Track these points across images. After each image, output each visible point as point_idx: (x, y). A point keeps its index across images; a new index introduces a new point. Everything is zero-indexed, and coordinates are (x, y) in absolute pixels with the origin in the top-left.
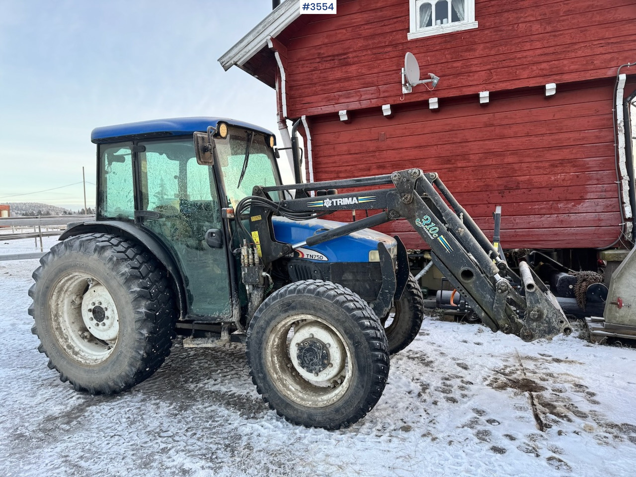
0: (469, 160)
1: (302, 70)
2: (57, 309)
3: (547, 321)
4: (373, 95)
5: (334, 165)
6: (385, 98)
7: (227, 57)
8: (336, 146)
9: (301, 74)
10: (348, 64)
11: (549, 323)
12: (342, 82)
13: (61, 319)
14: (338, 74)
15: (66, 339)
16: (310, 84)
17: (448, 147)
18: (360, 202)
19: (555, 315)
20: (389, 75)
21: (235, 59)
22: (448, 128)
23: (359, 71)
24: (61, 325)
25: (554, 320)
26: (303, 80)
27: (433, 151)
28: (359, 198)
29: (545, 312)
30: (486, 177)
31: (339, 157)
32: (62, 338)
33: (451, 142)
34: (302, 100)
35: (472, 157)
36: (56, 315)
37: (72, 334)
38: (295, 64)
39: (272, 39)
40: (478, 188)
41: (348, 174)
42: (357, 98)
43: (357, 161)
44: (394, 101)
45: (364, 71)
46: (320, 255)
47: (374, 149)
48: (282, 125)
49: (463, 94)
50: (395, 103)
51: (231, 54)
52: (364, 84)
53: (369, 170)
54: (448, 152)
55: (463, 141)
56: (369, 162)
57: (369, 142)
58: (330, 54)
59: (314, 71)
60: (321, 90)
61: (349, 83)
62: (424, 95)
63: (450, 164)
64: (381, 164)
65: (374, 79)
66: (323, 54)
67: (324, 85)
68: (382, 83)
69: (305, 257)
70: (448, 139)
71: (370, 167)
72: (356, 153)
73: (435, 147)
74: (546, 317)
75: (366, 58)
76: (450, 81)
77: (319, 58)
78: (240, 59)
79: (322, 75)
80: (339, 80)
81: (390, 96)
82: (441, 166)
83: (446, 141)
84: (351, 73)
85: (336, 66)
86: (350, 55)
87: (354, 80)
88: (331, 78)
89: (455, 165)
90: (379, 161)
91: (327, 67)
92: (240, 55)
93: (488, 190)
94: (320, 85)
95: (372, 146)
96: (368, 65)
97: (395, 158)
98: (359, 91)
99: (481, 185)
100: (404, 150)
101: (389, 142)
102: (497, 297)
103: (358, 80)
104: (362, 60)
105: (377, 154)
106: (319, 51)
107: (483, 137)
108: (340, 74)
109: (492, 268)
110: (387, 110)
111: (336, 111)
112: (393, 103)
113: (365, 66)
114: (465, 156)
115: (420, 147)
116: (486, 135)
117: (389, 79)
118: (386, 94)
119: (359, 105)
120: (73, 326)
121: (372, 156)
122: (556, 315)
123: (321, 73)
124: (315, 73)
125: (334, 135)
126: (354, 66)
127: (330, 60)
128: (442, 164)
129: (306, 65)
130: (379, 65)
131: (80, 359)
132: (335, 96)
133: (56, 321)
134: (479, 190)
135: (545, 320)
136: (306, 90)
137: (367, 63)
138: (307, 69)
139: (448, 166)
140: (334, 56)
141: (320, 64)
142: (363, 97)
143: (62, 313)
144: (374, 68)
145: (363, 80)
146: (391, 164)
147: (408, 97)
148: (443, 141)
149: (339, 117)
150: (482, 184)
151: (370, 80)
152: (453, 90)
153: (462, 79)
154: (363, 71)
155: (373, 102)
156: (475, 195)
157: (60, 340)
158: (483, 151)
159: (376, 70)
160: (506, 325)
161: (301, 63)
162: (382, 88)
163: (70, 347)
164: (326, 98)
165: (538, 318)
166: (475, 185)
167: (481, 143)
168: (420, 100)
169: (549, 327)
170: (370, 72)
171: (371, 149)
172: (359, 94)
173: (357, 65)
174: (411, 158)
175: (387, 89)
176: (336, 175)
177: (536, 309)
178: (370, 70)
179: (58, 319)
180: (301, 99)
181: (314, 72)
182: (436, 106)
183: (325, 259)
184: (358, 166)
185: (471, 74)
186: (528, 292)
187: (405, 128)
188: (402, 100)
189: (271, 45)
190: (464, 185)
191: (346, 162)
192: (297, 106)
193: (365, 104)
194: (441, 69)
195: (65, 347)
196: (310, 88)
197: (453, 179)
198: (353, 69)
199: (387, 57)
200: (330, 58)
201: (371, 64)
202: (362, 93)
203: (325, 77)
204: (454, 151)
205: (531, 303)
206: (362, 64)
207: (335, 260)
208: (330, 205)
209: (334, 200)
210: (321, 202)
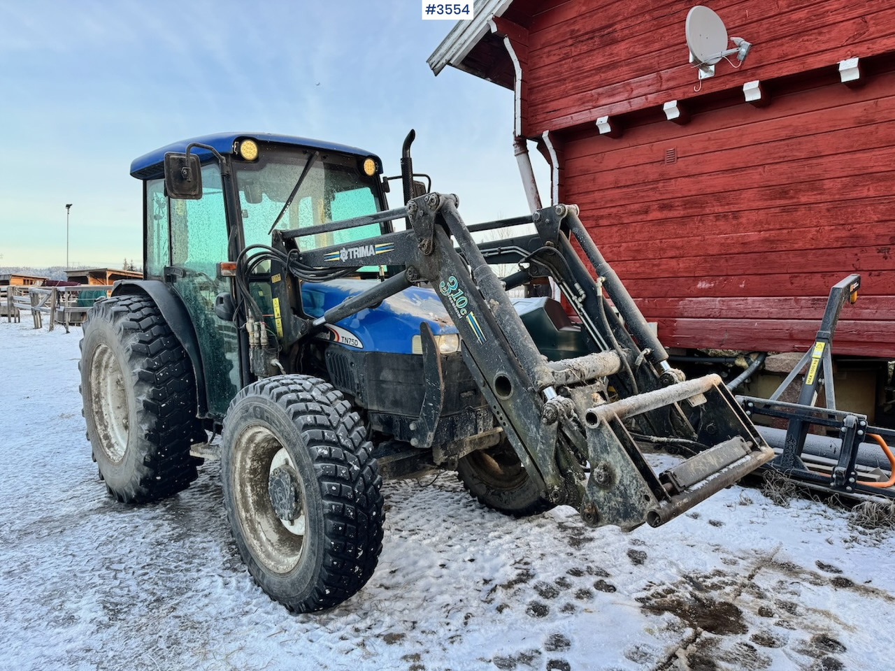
0: (822, 191)
1: (547, 61)
2: (99, 389)
3: (621, 492)
4: (651, 88)
5: (593, 206)
6: (670, 91)
7: (438, 55)
8: (597, 175)
9: (547, 68)
10: (615, 42)
11: (624, 495)
12: (603, 72)
13: (103, 402)
14: (599, 59)
15: (106, 427)
16: (559, 81)
17: (784, 167)
18: (377, 252)
19: (634, 481)
20: (677, 50)
21: (447, 57)
22: (783, 134)
23: (631, 50)
24: (103, 409)
25: (633, 492)
26: (548, 76)
27: (756, 176)
28: (376, 246)
29: (618, 472)
30: (854, 221)
31: (601, 194)
32: (101, 425)
33: (789, 159)
34: (546, 107)
35: (828, 184)
36: (98, 396)
37: (114, 421)
38: (537, 53)
39: (496, 19)
40: (837, 241)
41: (612, 221)
42: (625, 95)
43: (629, 199)
44: (684, 93)
45: (639, 49)
46: (355, 338)
47: (655, 176)
48: (518, 148)
49: (808, 69)
50: (686, 97)
51: (443, 51)
52: (637, 71)
53: (646, 212)
54: (782, 176)
55: (812, 155)
56: (647, 199)
57: (648, 166)
58: (588, 29)
59: (564, 59)
60: (574, 88)
61: (615, 71)
62: (736, 78)
63: (786, 198)
64: (665, 202)
65: (652, 61)
66: (578, 30)
67: (578, 80)
68: (665, 65)
69: (340, 341)
70: (784, 154)
71: (649, 207)
72: (628, 186)
73: (760, 169)
74: (620, 482)
75: (642, 26)
76: (784, 48)
77: (571, 38)
78: (453, 56)
79: (575, 65)
80: (599, 69)
81: (679, 86)
82: (769, 203)
83: (780, 157)
85: (595, 47)
86: (618, 27)
87: (621, 66)
88: (587, 68)
89: (795, 200)
90: (664, 198)
91: (582, 52)
92: (453, 50)
93: (856, 244)
94: (572, 81)
95: (652, 172)
96: (643, 39)
97: (690, 191)
98: (629, 84)
99: (843, 235)
100: (705, 177)
101: (681, 164)
102: (543, 431)
103: (627, 65)
104: (637, 32)
105: (661, 185)
106: (572, 28)
107: (852, 147)
108: (602, 59)
109: (536, 377)
110: (671, 110)
111: (593, 119)
112: (681, 97)
113: (639, 40)
114: (813, 184)
115: (733, 170)
116: (857, 141)
117: (678, 57)
118: (671, 84)
119: (628, 105)
120: (118, 411)
121: (652, 189)
122: (637, 481)
123: (575, 61)
124: (565, 63)
125: (595, 159)
126: (623, 43)
127: (588, 39)
128: (772, 199)
129: (553, 53)
130: (662, 36)
131: (110, 454)
132: (592, 96)
133: (97, 403)
134: (839, 244)
135: (618, 489)
136: (552, 91)
137: (643, 36)
138: (555, 58)
139: (783, 202)
140: (593, 31)
141: (573, 48)
142: (635, 93)
143: (106, 394)
144: (654, 42)
145: (635, 65)
146: (683, 201)
147: (708, 84)
148: (774, 158)
149: (597, 129)
150: (844, 234)
151: (648, 63)
152: (788, 63)
153: (807, 40)
154: (637, 50)
155: (649, 99)
156: (829, 255)
157: (99, 427)
158: (852, 173)
159: (657, 46)
160: (556, 487)
161: (547, 50)
162: (665, 74)
163: (107, 437)
164: (580, 99)
165: (604, 482)
166: (832, 236)
167: (848, 156)
168: (727, 87)
169: (624, 504)
170: (648, 50)
171: (651, 177)
172: (628, 88)
173: (627, 41)
174: (716, 190)
175: (673, 75)
176: (594, 223)
177: (602, 463)
178: (646, 46)
179: (100, 401)
180: (544, 105)
181: (563, 62)
182: (757, 96)
183: (360, 345)
184: (628, 207)
185: (824, 30)
186: (590, 429)
187: (709, 139)
188: (696, 91)
189: (494, 29)
190: (810, 236)
191: (612, 201)
192: (538, 117)
193: (638, 104)
194: (767, 29)
195: (101, 436)
196: (556, 87)
197: (791, 225)
198: (621, 50)
199: (676, 21)
200: (587, 36)
201: (649, 37)
202: (633, 86)
203: (579, 68)
204: (795, 174)
205: (595, 450)
206: (635, 39)
207: (371, 348)
208: (346, 258)
209: (350, 250)
210: (338, 253)
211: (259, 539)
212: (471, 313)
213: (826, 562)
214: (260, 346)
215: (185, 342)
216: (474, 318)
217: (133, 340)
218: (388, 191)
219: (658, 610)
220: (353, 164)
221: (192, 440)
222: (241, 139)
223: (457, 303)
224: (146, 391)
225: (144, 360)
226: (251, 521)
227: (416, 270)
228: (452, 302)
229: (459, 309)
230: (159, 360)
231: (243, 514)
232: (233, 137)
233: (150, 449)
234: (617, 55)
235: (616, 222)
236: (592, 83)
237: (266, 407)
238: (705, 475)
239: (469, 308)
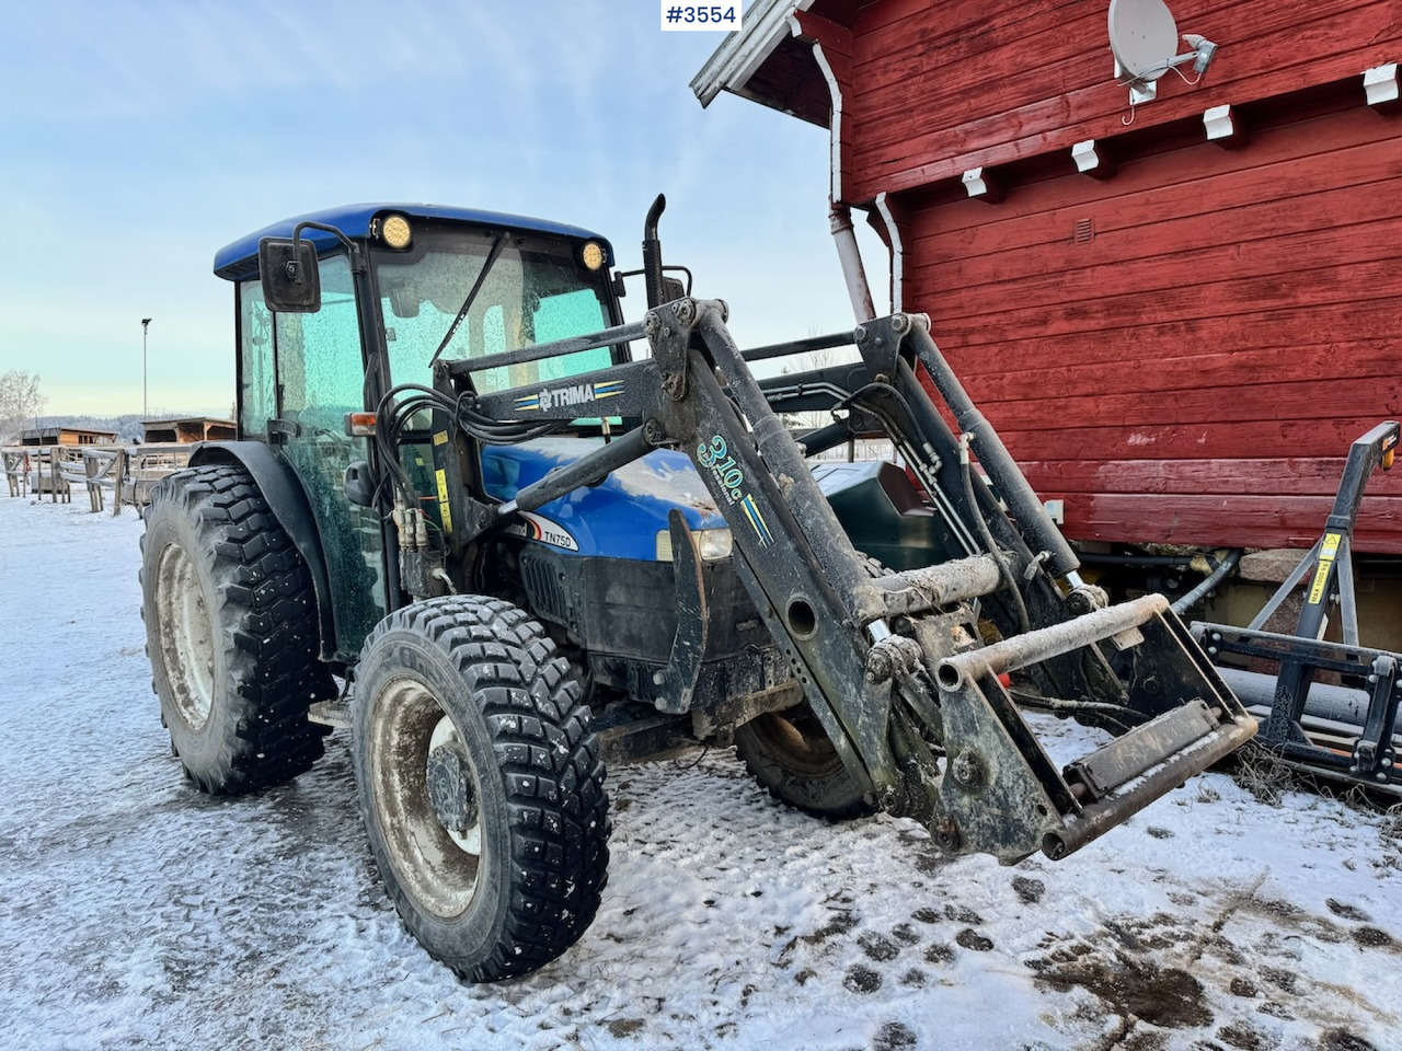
0: (1335, 284)
1: (883, 81)
2: (170, 613)
3: (998, 799)
4: (1051, 120)
5: (958, 313)
6: (1082, 125)
7: (708, 74)
8: (965, 263)
9: (882, 91)
10: (993, 47)
11: (1004, 804)
12: (974, 97)
13: (177, 633)
14: (967, 77)
15: (182, 673)
16: (903, 112)
17: (1272, 247)
18: (597, 396)
19: (1021, 781)
20: (1095, 58)
21: (723, 78)
22: (1270, 192)
23: (1018, 60)
24: (178, 644)
25: (1018, 799)
26: (885, 105)
27: (1223, 262)
28: (597, 386)
29: (994, 766)
30: (1388, 333)
31: (971, 293)
32: (174, 670)
33: (1281, 232)
34: (881, 155)
35: (1344, 274)
36: (169, 624)
37: (194, 663)
38: (867, 67)
39: (799, 15)
40: (1360, 367)
41: (989, 336)
42: (1010, 134)
43: (1015, 300)
44: (1106, 128)
45: (1031, 58)
46: (567, 535)
47: (1060, 264)
48: (837, 221)
49: (1312, 84)
50: (1109, 135)
51: (715, 67)
52: (1028, 93)
53: (1045, 322)
54: (1269, 262)
55: (1319, 226)
56: (1046, 301)
57: (1047, 247)
58: (948, 28)
59: (910, 76)
60: (927, 123)
61: (993, 96)
62: (1193, 101)
63: (1276, 297)
64: (1076, 305)
65: (1055, 76)
66: (933, 30)
67: (932, 110)
68: (1075, 83)
69: (543, 539)
70: (1273, 225)
71: (1049, 313)
72: (1014, 280)
73: (1232, 250)
74: (997, 782)
75: (1037, 21)
76: (1272, 50)
77: (922, 43)
78: (732, 76)
79: (928, 86)
80: (966, 93)
81: (1097, 117)
82: (1247, 305)
83: (1266, 230)
84: (997, 69)
85: (961, 56)
86: (998, 22)
87: (1004, 86)
88: (947, 91)
89: (1290, 300)
90: (1074, 298)
91: (940, 64)
92: (732, 66)
93: (1392, 372)
94: (923, 112)
95: (1054, 257)
96: (1038, 42)
97: (1116, 287)
98: (1015, 115)
99: (1371, 357)
100: (1140, 264)
101: (1100, 244)
102: (867, 693)
103: (1012, 85)
104: (1028, 30)
105: (1068, 277)
106: (924, 26)
107: (1384, 211)
108: (972, 75)
109: (856, 603)
110: (1085, 156)
111: (957, 173)
112: (1101, 134)
113: (1033, 43)
114: (1321, 273)
115: (1187, 252)
116: (1394, 201)
117: (1096, 70)
118: (1085, 113)
119: (1015, 150)
120: (200, 649)
121: (1053, 284)
122: (1025, 782)
123: (928, 80)
124: (913, 84)
125: (961, 237)
126: (1006, 49)
127: (949, 44)
128: (1251, 299)
129: (893, 67)
130: (1071, 35)
131: (188, 716)
132: (956, 136)
133: (167, 635)
134: (1363, 372)
135: (993, 794)
136: (892, 128)
137: (1038, 36)
138: (897, 76)
139: (1269, 303)
140: (958, 31)
141: (924, 59)
142: (1026, 129)
143: (181, 621)
144: (1055, 46)
145: (1026, 84)
146: (1105, 303)
147: (1147, 111)
148: (1256, 232)
149: (963, 189)
150: (1371, 354)
151: (1046, 79)
152: (1280, 75)
153: (1311, 37)
154: (1028, 60)
155: (1049, 139)
156: (1347, 389)
157: (171, 673)
158: (1385, 254)
159: (1061, 52)
160: (889, 788)
161: (882, 62)
162: (1075, 97)
163: (183, 689)
164: (936, 141)
165: (971, 781)
166: (1352, 358)
167: (1379, 227)
168: (1178, 117)
169: (1004, 819)
170: (1047, 59)
171: (1053, 266)
172: (1015, 122)
173: (1013, 45)
174: (1158, 284)
175: (1088, 99)
176: (959, 341)
177: (966, 750)
178: (1043, 53)
179: (171, 632)
180: (879, 151)
181: (909, 82)
182: (1227, 130)
183: (574, 546)
184: (1016, 314)
185: (1339, 19)
186: (946, 693)
187: (1148, 203)
188: (1126, 124)
189: (797, 31)
190: (1315, 358)
191: (988, 304)
192: (869, 171)
193: (1029, 147)
194: (1244, 19)
195: (175, 688)
196: (898, 121)
197: (1283, 341)
198: (1002, 60)
199: (1093, 10)
200: (948, 39)
201: (1048, 38)
202: (1023, 118)
203: (934, 90)
204: (1290, 258)
205: (954, 728)
206: (1026, 41)
207: (591, 551)
208: (549, 405)
209: (555, 393)
210: (535, 397)
211: (411, 859)
212: (749, 497)
213: (1343, 901)
214: (415, 548)
215: (300, 541)
216: (753, 504)
217: (218, 538)
218: (623, 294)
219: (1063, 982)
220: (567, 252)
221: (313, 696)
222: (383, 214)
223: (726, 480)
224: (239, 619)
225: (235, 569)
226: (399, 831)
227: (659, 425)
228: (717, 477)
229: (729, 490)
230: (259, 570)
231: (387, 819)
232: (371, 210)
233: (246, 711)
234: (996, 67)
235: (996, 339)
236: (956, 114)
237: (418, 649)
238: (1140, 766)
239: (745, 488)
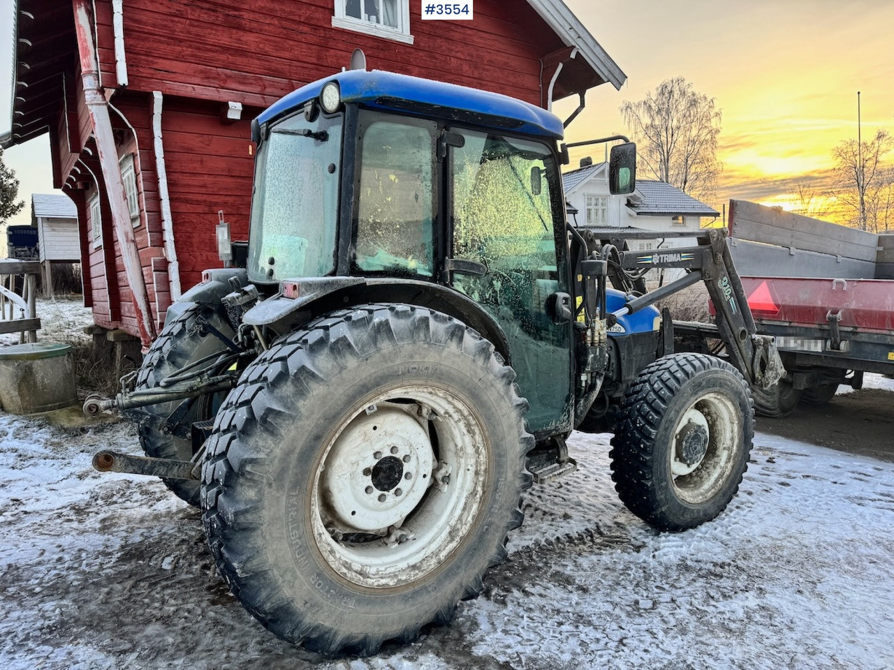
5: (203, 190)
8: (205, 158)
10: (242, 29)
12: (230, 55)
14: (224, 38)
16: (169, 38)
18: (682, 259)
20: (306, 68)
23: (261, 46)
26: (154, 26)
28: (683, 255)
31: (211, 179)
34: (152, 62)
41: (229, 210)
42: (258, 89)
52: (268, 69)
59: (176, 16)
60: (193, 56)
61: (245, 60)
65: (284, 67)
67: (199, 49)
68: (296, 76)
75: (271, 28)
79: (193, 30)
80: (225, 49)
84: (247, 45)
85: (219, 22)
86: (245, 15)
87: (252, 57)
88: (210, 41)
91: (202, 19)
94: (190, 47)
96: (275, 42)
98: (261, 79)
103: (258, 59)
104: (266, 31)
108: (227, 39)
111: (222, 100)
113: (270, 41)
117: (307, 74)
119: (262, 100)
123: (191, 25)
124: (179, 22)
125: (200, 139)
126: (251, 34)
127: (209, 9)
130: (292, 48)
132: (219, 74)
136: (162, 46)
137: (273, 38)
140: (215, 4)
141: (189, 9)
144: (284, 49)
145: (267, 63)
149: (225, 112)
151: (278, 66)
154: (267, 49)
159: (287, 54)
164: (202, 72)
170: (278, 54)
172: (261, 83)
173: (255, 35)
176: (207, 209)
180: (151, 59)
181: (176, 19)
183: (623, 330)
191: (225, 189)
196: (168, 44)
198: (249, 40)
199: (303, 40)
200: (207, 6)
201: (279, 42)
202: (266, 83)
203: (198, 35)
206: (264, 37)
207: (630, 332)
208: (658, 261)
210: (650, 257)
212: (733, 298)
234: (246, 43)
236: (218, 60)
